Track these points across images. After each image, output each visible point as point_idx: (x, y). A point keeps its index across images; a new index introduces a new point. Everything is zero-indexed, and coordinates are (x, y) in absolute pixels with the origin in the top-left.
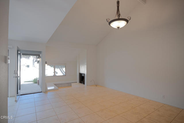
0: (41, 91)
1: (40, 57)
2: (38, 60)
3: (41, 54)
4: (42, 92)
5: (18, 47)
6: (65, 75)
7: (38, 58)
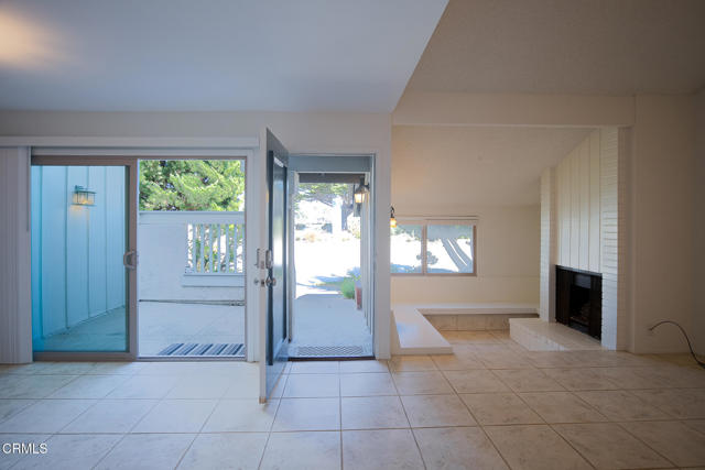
0: (370, 354)
1: (368, 187)
2: (359, 198)
3: (369, 170)
4: (372, 358)
5: (268, 132)
6: (474, 274)
7: (359, 191)
